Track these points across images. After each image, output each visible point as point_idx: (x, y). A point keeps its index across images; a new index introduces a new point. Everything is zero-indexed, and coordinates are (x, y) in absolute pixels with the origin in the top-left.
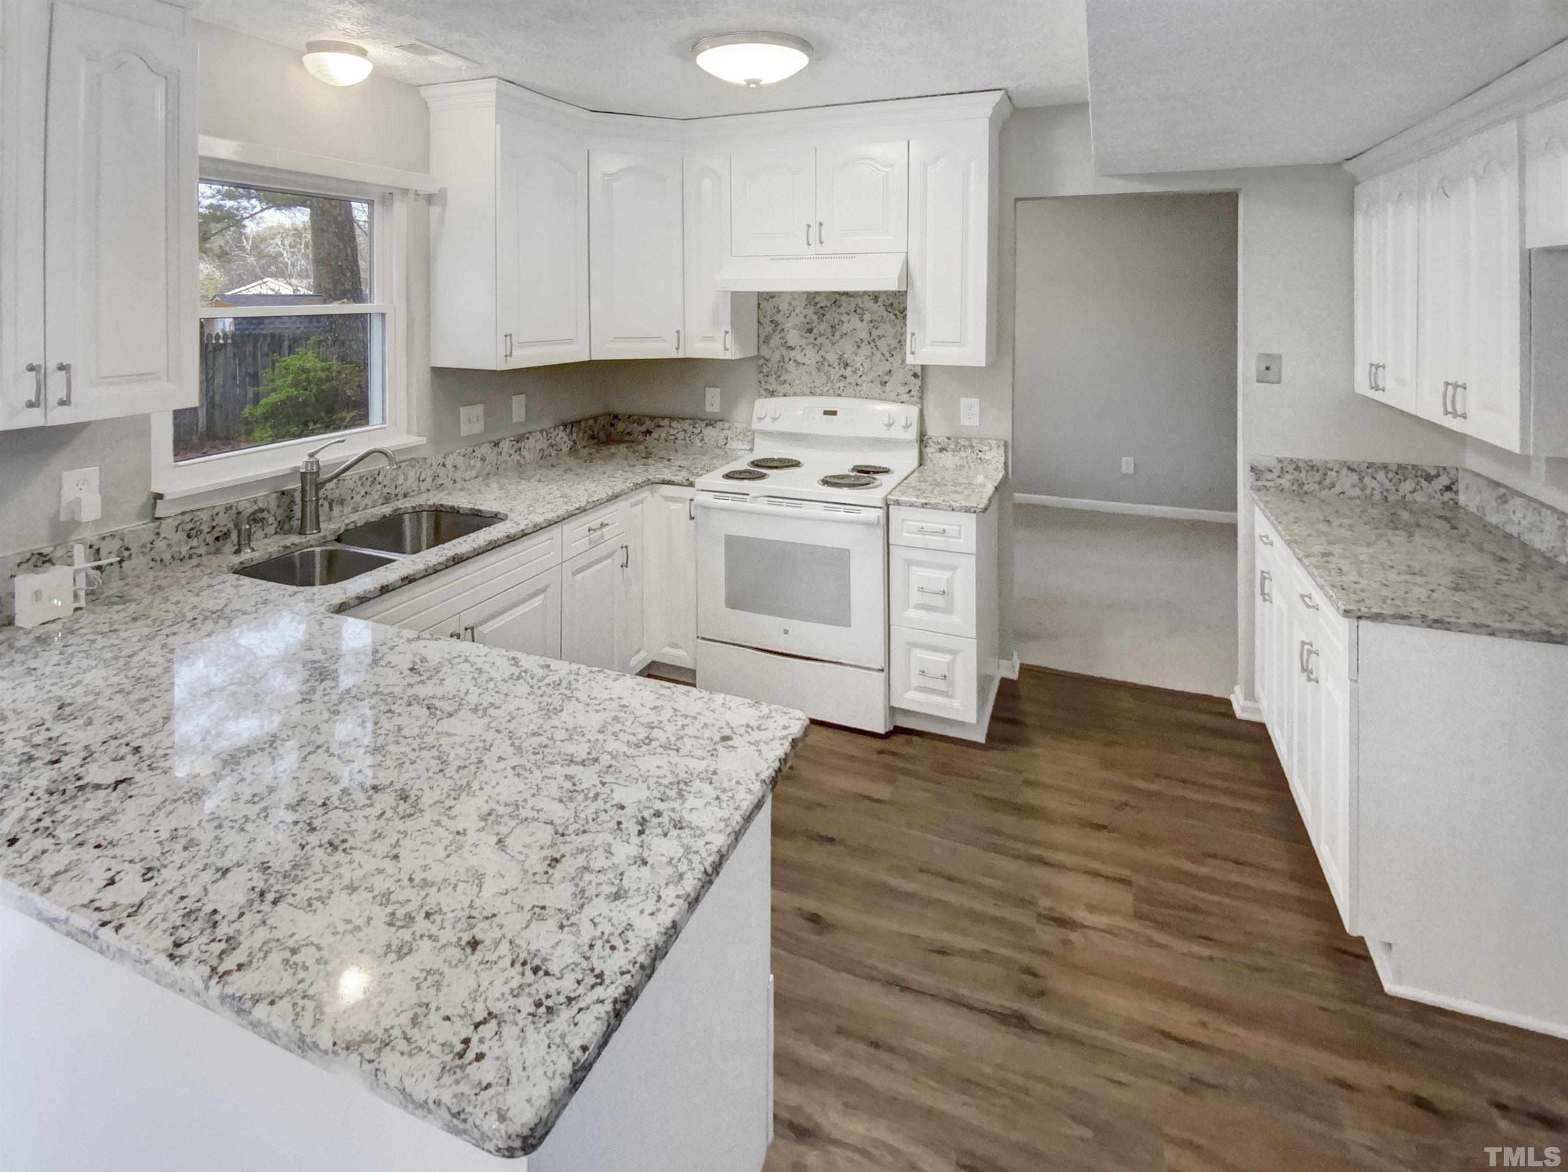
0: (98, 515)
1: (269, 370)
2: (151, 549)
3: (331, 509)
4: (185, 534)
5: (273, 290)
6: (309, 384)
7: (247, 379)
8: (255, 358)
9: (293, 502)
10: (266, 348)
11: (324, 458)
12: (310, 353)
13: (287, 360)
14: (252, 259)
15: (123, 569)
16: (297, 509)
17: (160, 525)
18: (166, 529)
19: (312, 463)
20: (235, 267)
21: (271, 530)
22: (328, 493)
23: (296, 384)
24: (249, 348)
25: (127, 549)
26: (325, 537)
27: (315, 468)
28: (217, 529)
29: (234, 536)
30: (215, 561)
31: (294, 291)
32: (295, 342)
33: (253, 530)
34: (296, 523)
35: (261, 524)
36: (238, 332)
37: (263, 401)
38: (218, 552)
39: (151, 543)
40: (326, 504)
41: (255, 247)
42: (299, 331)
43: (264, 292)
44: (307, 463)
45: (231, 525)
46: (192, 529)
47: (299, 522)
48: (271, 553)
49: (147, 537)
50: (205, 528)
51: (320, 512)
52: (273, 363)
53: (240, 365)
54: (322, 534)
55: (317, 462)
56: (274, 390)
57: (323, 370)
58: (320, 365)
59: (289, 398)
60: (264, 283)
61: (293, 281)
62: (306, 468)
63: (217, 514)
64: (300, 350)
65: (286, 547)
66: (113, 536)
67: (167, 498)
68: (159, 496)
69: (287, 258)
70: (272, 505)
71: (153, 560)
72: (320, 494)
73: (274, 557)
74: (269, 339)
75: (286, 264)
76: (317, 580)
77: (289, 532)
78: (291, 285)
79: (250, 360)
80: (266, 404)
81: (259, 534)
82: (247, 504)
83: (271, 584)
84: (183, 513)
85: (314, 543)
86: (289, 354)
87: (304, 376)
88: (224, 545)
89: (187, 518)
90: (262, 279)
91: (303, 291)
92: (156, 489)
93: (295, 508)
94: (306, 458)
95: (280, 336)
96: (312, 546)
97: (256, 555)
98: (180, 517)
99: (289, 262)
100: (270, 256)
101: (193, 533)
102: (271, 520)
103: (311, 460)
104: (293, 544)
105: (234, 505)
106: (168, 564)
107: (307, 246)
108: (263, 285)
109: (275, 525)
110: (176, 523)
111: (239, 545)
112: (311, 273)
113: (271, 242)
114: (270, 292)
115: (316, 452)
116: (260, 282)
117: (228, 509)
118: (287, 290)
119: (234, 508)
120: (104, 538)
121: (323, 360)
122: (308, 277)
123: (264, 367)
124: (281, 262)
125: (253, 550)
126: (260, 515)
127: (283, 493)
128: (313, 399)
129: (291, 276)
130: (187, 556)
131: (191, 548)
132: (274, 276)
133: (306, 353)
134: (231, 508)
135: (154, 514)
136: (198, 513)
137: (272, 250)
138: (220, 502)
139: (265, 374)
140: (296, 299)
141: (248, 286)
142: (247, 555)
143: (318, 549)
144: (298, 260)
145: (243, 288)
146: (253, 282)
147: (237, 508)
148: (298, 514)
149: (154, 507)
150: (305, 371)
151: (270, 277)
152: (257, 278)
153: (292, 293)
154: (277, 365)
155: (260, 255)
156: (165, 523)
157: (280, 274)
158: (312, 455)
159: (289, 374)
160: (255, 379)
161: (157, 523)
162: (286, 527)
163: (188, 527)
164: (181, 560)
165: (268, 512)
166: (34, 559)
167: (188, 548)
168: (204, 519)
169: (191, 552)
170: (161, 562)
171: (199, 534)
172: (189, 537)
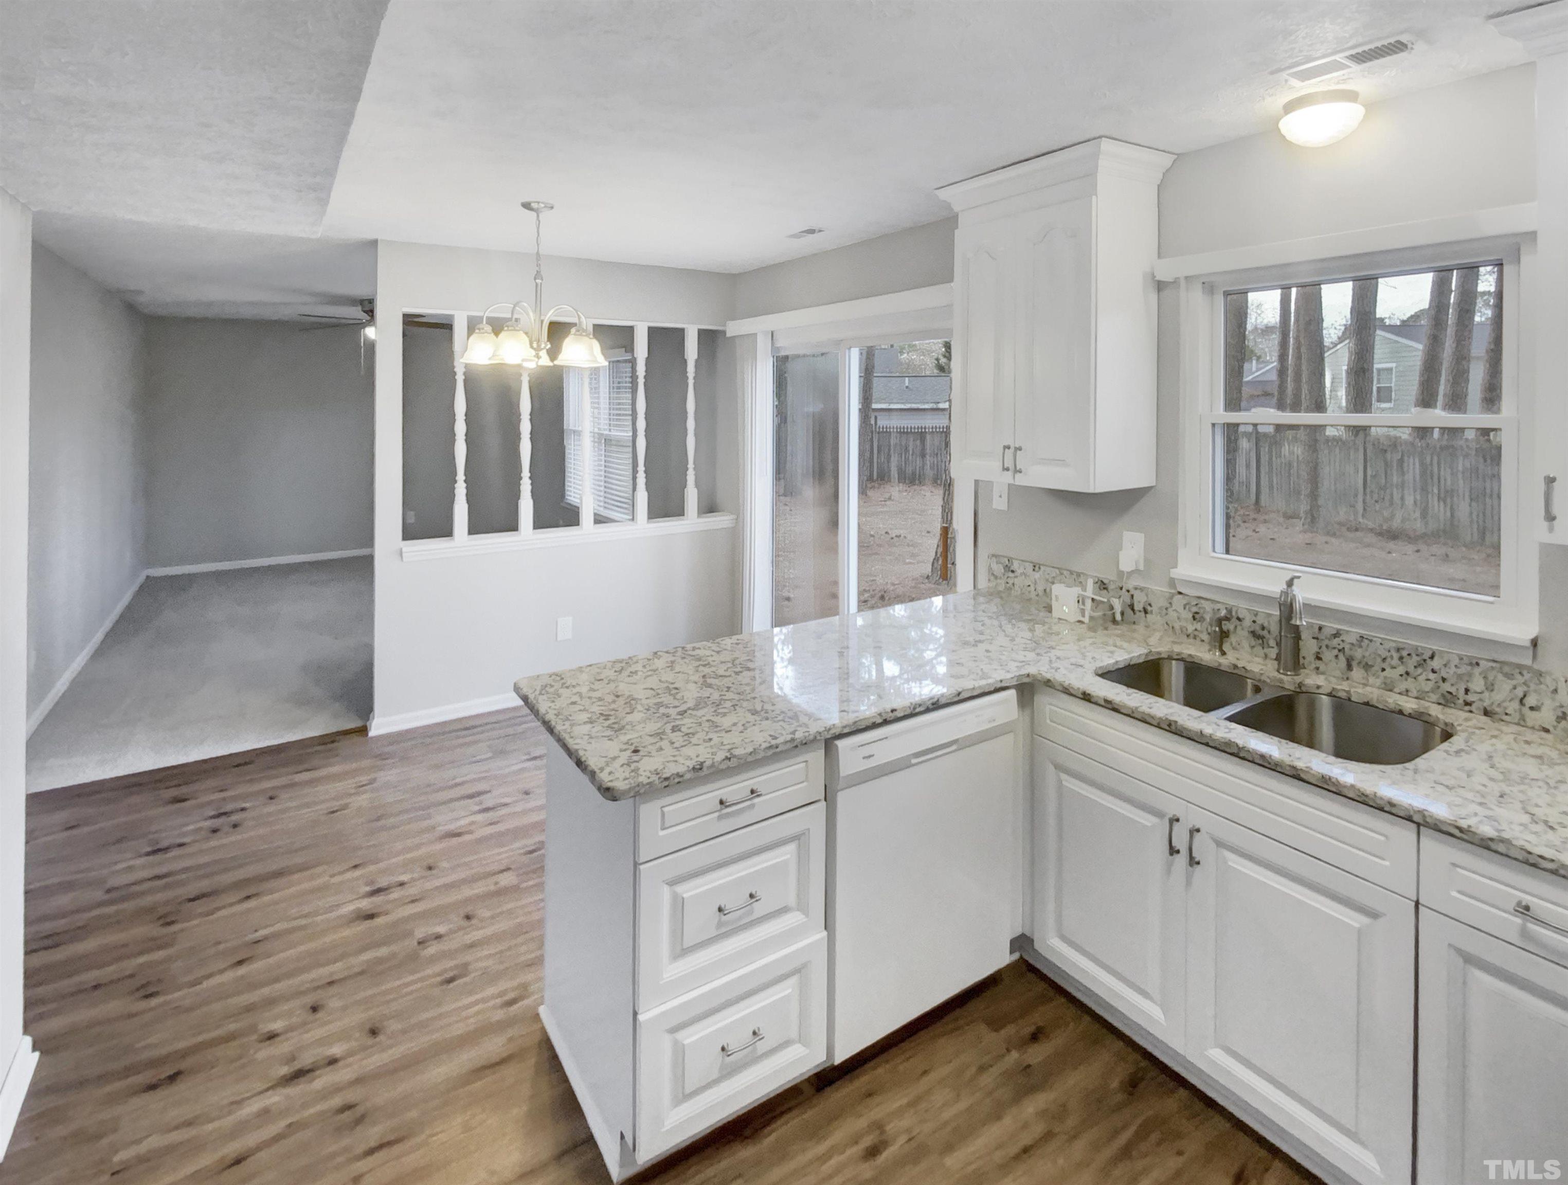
2: (1167, 614)
4: (1191, 615)
15: (1148, 620)
17: (1173, 598)
18: (1179, 602)
35: (1260, 641)
39: (1166, 611)
46: (1197, 613)
49: (1164, 603)
50: (1208, 617)
63: (1219, 609)
66: (1142, 590)
70: (1273, 627)
71: (1167, 624)
82: (1246, 614)
84: (1191, 595)
89: (1194, 601)
98: (1189, 599)
101: (1198, 617)
105: (1235, 609)
106: (1177, 633)
110: (1186, 602)
120: (1136, 589)
130: (1193, 635)
131: (1196, 630)
134: (1232, 609)
136: (1203, 601)
138: (1223, 601)
147: (1237, 613)
163: (1194, 609)
164: (1188, 636)
165: (1269, 632)
166: (1099, 582)
167: (1194, 628)
168: (1208, 609)
169: (1196, 633)
170: (1173, 628)
171: (1202, 619)
172: (1194, 618)
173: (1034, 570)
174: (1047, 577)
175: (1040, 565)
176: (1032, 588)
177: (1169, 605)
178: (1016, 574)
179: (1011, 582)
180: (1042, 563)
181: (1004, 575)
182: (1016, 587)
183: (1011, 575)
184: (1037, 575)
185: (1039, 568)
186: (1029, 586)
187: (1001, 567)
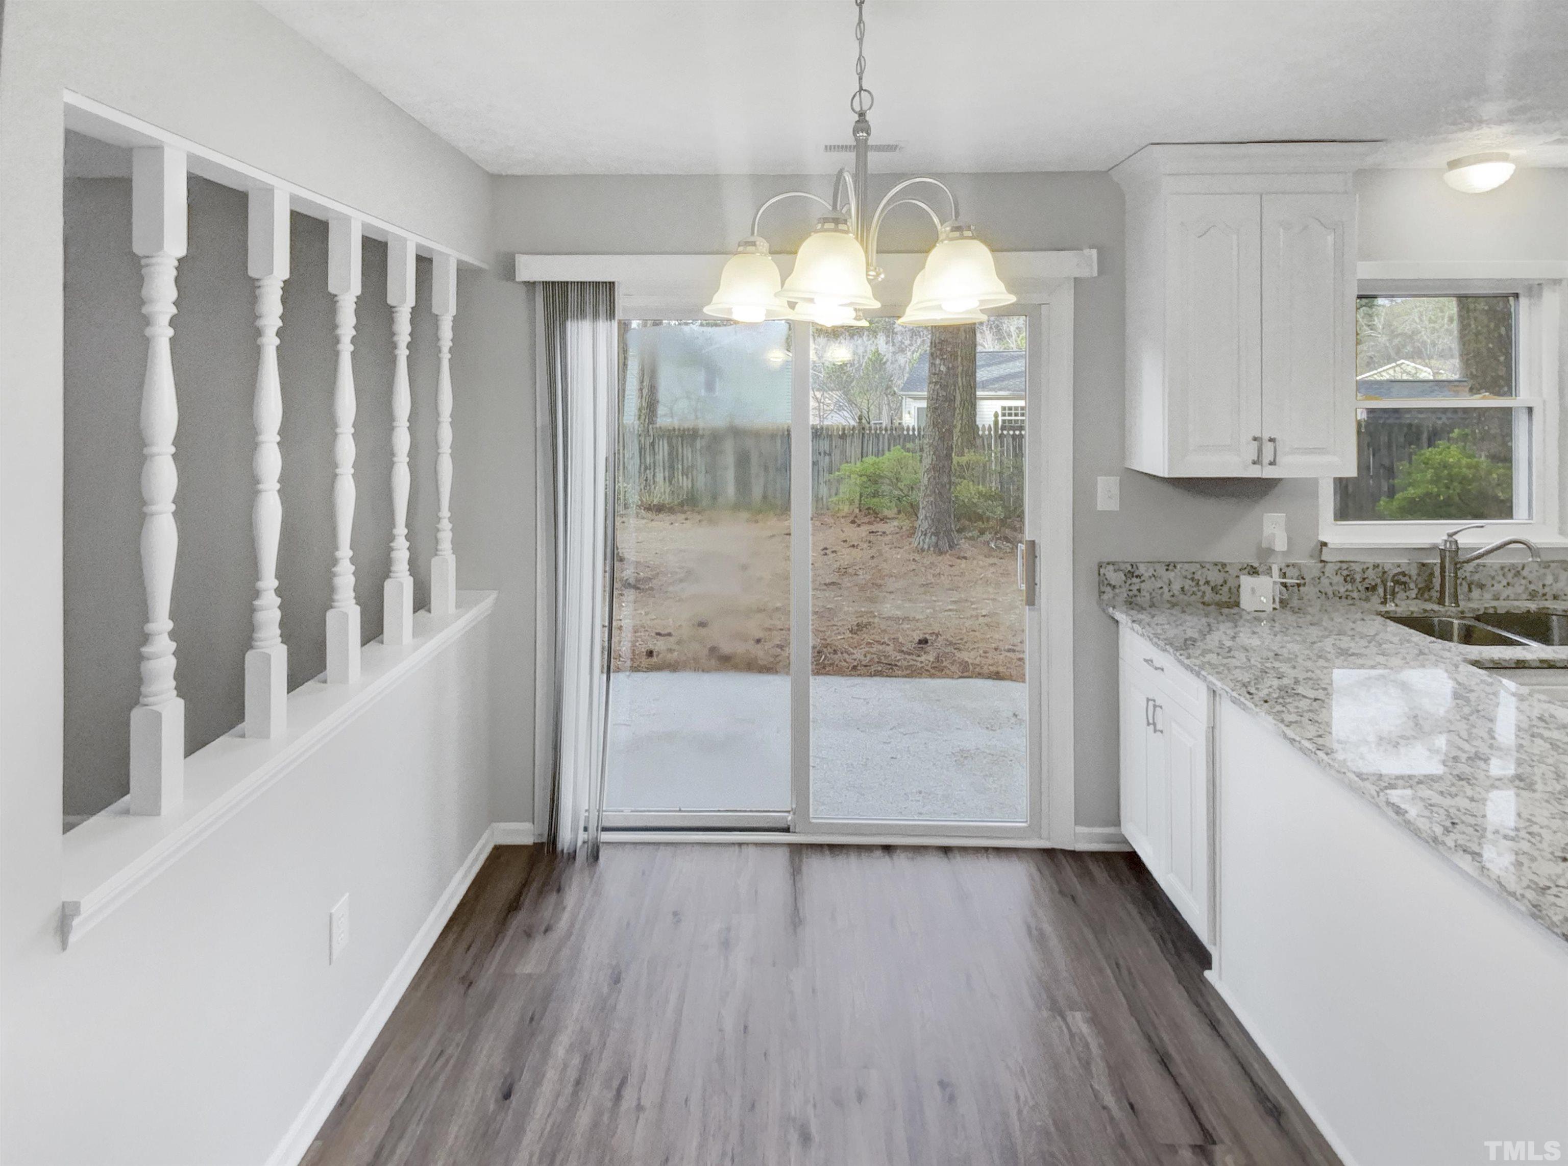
0: (1285, 549)
1: (1406, 463)
2: (1319, 583)
3: (1470, 590)
4: (1343, 578)
5: (1408, 373)
6: (1452, 481)
7: (1382, 471)
8: (1389, 446)
9: (1432, 574)
10: (1402, 439)
11: (1463, 540)
12: (1453, 447)
13: (1428, 452)
14: (1383, 339)
15: (1301, 592)
16: (1437, 582)
17: (1324, 567)
18: (1330, 569)
19: (1450, 542)
20: (1365, 348)
21: (1413, 594)
22: (1468, 574)
23: (1436, 480)
24: (1384, 439)
25: (1303, 578)
26: (1462, 612)
27: (1453, 547)
28: (1367, 581)
29: (1381, 590)
30: (1367, 606)
31: (1434, 375)
32: (1434, 437)
33: (1397, 590)
34: (1435, 595)
35: (1403, 587)
36: (1370, 421)
37: (1399, 496)
38: (1367, 599)
39: (1319, 579)
40: (1465, 587)
41: (1388, 325)
42: (1440, 422)
43: (1399, 377)
44: (1446, 541)
45: (1379, 581)
46: (1348, 575)
47: (1438, 594)
48: (1412, 613)
49: (1316, 573)
50: (1358, 577)
51: (1459, 591)
52: (1410, 455)
53: (1374, 455)
54: (1459, 609)
55: (1456, 542)
56: (1410, 484)
57: (1469, 467)
58: (1464, 461)
59: (1428, 494)
60: (1397, 365)
61: (1433, 362)
62: (1445, 545)
63: (1368, 568)
64: (1442, 443)
65: (1425, 611)
66: (1294, 565)
67: (1329, 546)
68: (1324, 544)
69: (1425, 336)
70: (1414, 572)
71: (1320, 591)
72: (1460, 573)
73: (1415, 615)
74: (1405, 429)
75: (1424, 343)
76: (1455, 637)
77: (1430, 600)
78: (1430, 368)
79: (1384, 452)
80: (1405, 498)
81: (1401, 595)
82: (1390, 566)
83: (1412, 631)
84: (1341, 562)
85: (1452, 614)
86: (1429, 446)
87: (1446, 472)
88: (1372, 595)
89: (1345, 566)
90: (1395, 361)
91: (1444, 376)
92: (1323, 538)
93: (1434, 580)
94: (1445, 538)
95: (1418, 427)
96: (1450, 617)
97: (1399, 610)
98: (1339, 564)
99: (1429, 341)
100: (1405, 334)
101: (1348, 578)
102: (1412, 586)
103: (1451, 539)
104: (1432, 610)
105: (1381, 565)
106: (1330, 597)
107: (1451, 320)
108: (1397, 369)
109: (1416, 591)
110: (1337, 568)
111: (1385, 599)
112: (1456, 353)
113: (1406, 318)
114: (1405, 377)
115: (1456, 533)
116: (1394, 364)
117: (1376, 566)
118: (1426, 374)
119: (1380, 568)
120: (1288, 566)
121: (1469, 457)
122: (1452, 357)
123: (1400, 460)
124: (1418, 340)
125: (1396, 605)
126: (1403, 579)
127: (1424, 565)
128: (1456, 499)
129: (1430, 357)
130: (1344, 596)
131: (1347, 591)
132: (1410, 357)
133: (1449, 448)
134: (1378, 566)
135: (1320, 557)
136: (1352, 564)
137: (1407, 328)
138: (1371, 560)
139: (1402, 466)
140: (1438, 385)
141: (1380, 370)
142: (1391, 607)
143: (1456, 622)
144: (1439, 337)
145: (1375, 372)
146: (1385, 364)
147: (1383, 568)
148: (1437, 587)
149: (1321, 551)
150: (1445, 466)
151: (1405, 359)
152: (1389, 359)
153: (1431, 378)
154: (1414, 457)
155: (1393, 334)
156: (1329, 565)
157: (1417, 355)
158: (1450, 535)
159: (1428, 468)
160: (1390, 472)
161: (1323, 564)
162: (1426, 596)
163: (1345, 573)
164: (1340, 598)
165: (1410, 578)
166: (1249, 567)
167: (1345, 589)
168: (1358, 569)
169: (1348, 593)
170: (1326, 594)
171: (1353, 581)
172: (1345, 581)
173: (1167, 570)
174: (1184, 573)
175: (1174, 563)
176: (1166, 589)
177: (1321, 574)
178: (1143, 578)
179: (1135, 588)
180: (1177, 560)
181: (1125, 582)
182: (1144, 593)
183: (1135, 580)
184: (1171, 575)
185: (1175, 567)
186: (1161, 588)
187: (1121, 575)
